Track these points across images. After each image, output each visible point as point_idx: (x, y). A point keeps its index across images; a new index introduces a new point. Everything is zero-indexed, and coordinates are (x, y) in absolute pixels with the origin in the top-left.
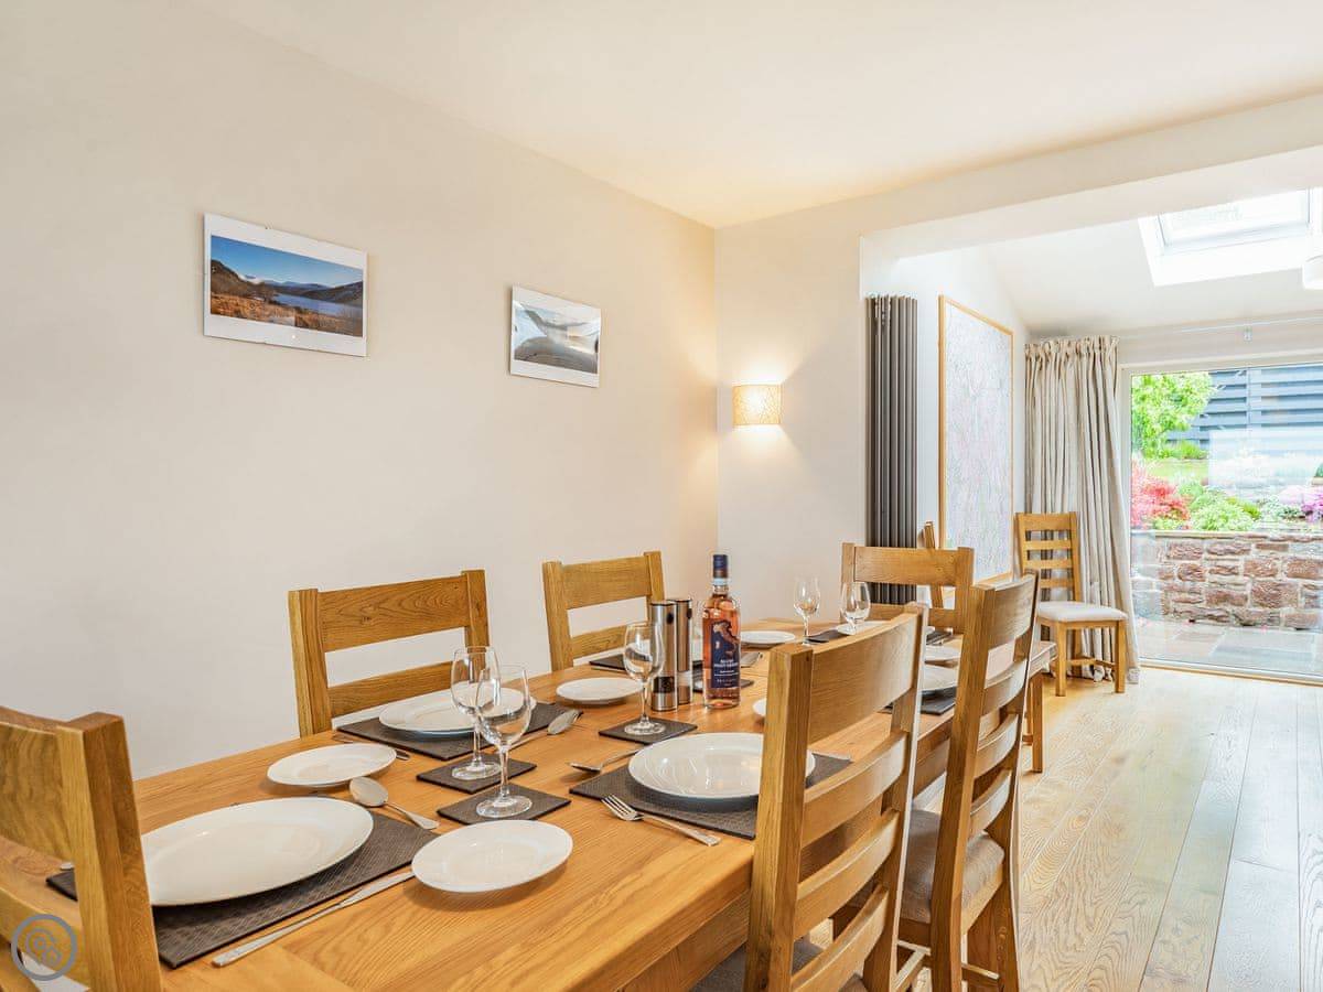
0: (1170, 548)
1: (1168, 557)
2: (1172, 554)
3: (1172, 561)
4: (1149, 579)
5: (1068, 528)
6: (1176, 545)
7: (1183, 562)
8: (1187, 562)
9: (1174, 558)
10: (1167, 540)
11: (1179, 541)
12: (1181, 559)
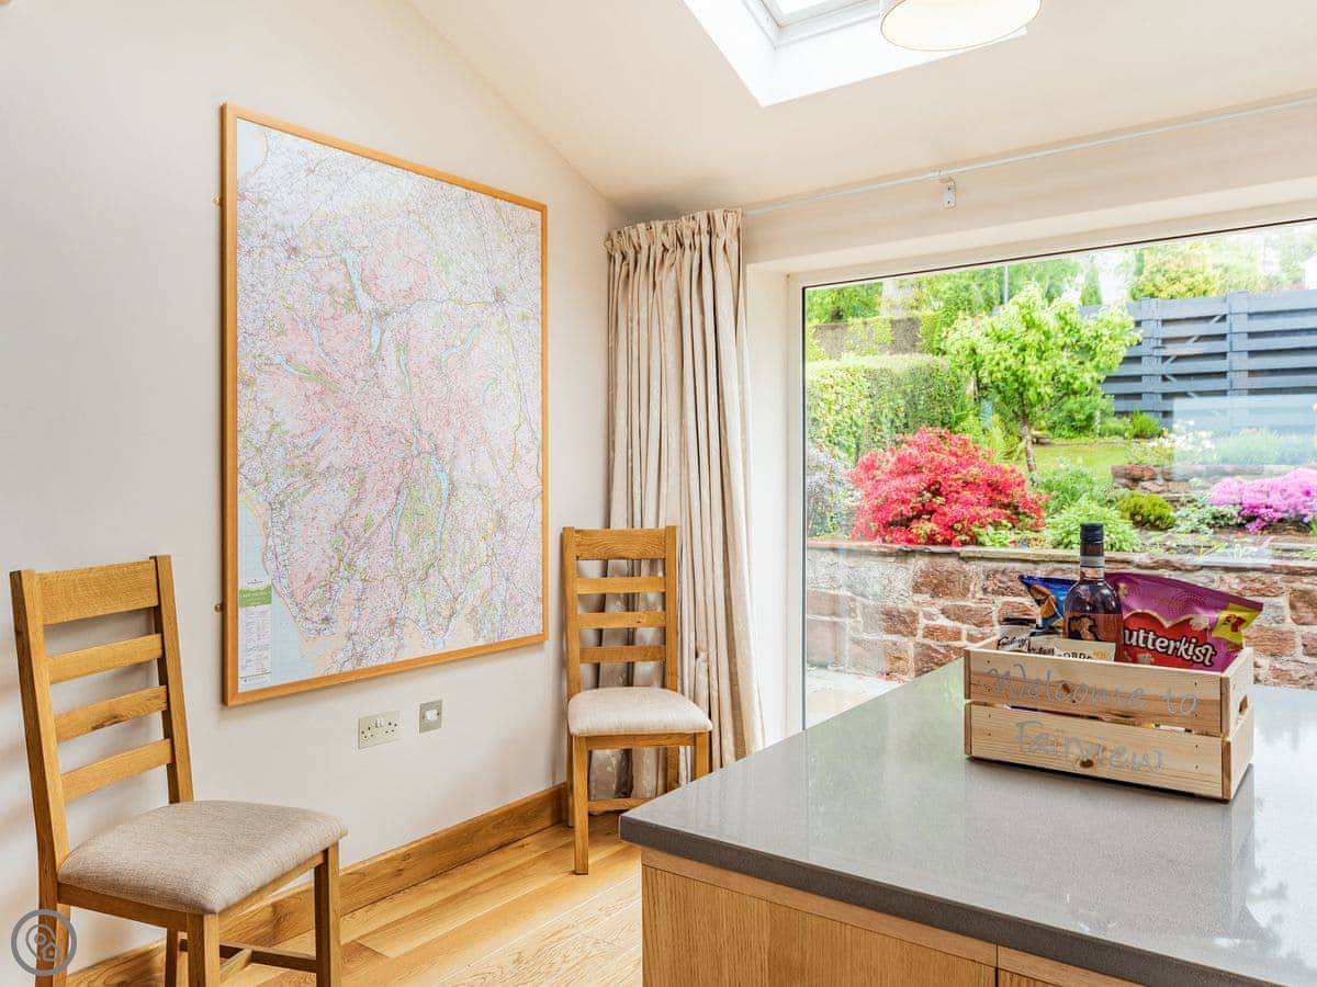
0: (988, 577)
1: (985, 590)
2: (991, 585)
3: (991, 597)
4: (958, 624)
5: (659, 555)
6: (996, 572)
7: (1006, 599)
8: (1011, 599)
9: (994, 592)
10: (983, 563)
11: (1002, 565)
12: (1003, 595)
